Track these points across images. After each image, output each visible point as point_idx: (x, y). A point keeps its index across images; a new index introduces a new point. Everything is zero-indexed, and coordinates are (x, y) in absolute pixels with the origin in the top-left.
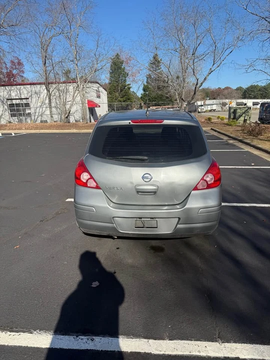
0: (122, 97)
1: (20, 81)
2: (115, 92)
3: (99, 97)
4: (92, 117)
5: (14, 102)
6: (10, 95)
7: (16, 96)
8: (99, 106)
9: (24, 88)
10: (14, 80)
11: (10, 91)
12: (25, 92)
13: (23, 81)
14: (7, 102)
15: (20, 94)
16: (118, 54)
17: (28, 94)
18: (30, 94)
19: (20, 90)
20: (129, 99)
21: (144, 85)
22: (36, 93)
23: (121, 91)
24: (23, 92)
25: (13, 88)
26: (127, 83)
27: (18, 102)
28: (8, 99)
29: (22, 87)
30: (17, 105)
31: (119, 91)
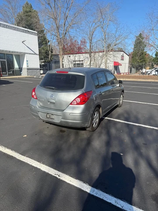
0: (140, 60)
1: (83, 51)
2: (136, 57)
3: (122, 59)
4: (115, 71)
5: (76, 62)
6: (75, 59)
7: (78, 59)
8: (121, 65)
9: (82, 55)
10: (81, 51)
11: (75, 56)
12: (82, 57)
13: (85, 51)
14: (73, 63)
15: (80, 58)
16: (141, 34)
17: (83, 58)
18: (84, 58)
19: (80, 56)
20: (144, 61)
21: (156, 52)
22: (87, 58)
23: (140, 56)
24: (81, 57)
25: (77, 55)
26: (145, 51)
27: (78, 62)
28: (74, 61)
29: (81, 54)
30: (78, 64)
31: (139, 56)
